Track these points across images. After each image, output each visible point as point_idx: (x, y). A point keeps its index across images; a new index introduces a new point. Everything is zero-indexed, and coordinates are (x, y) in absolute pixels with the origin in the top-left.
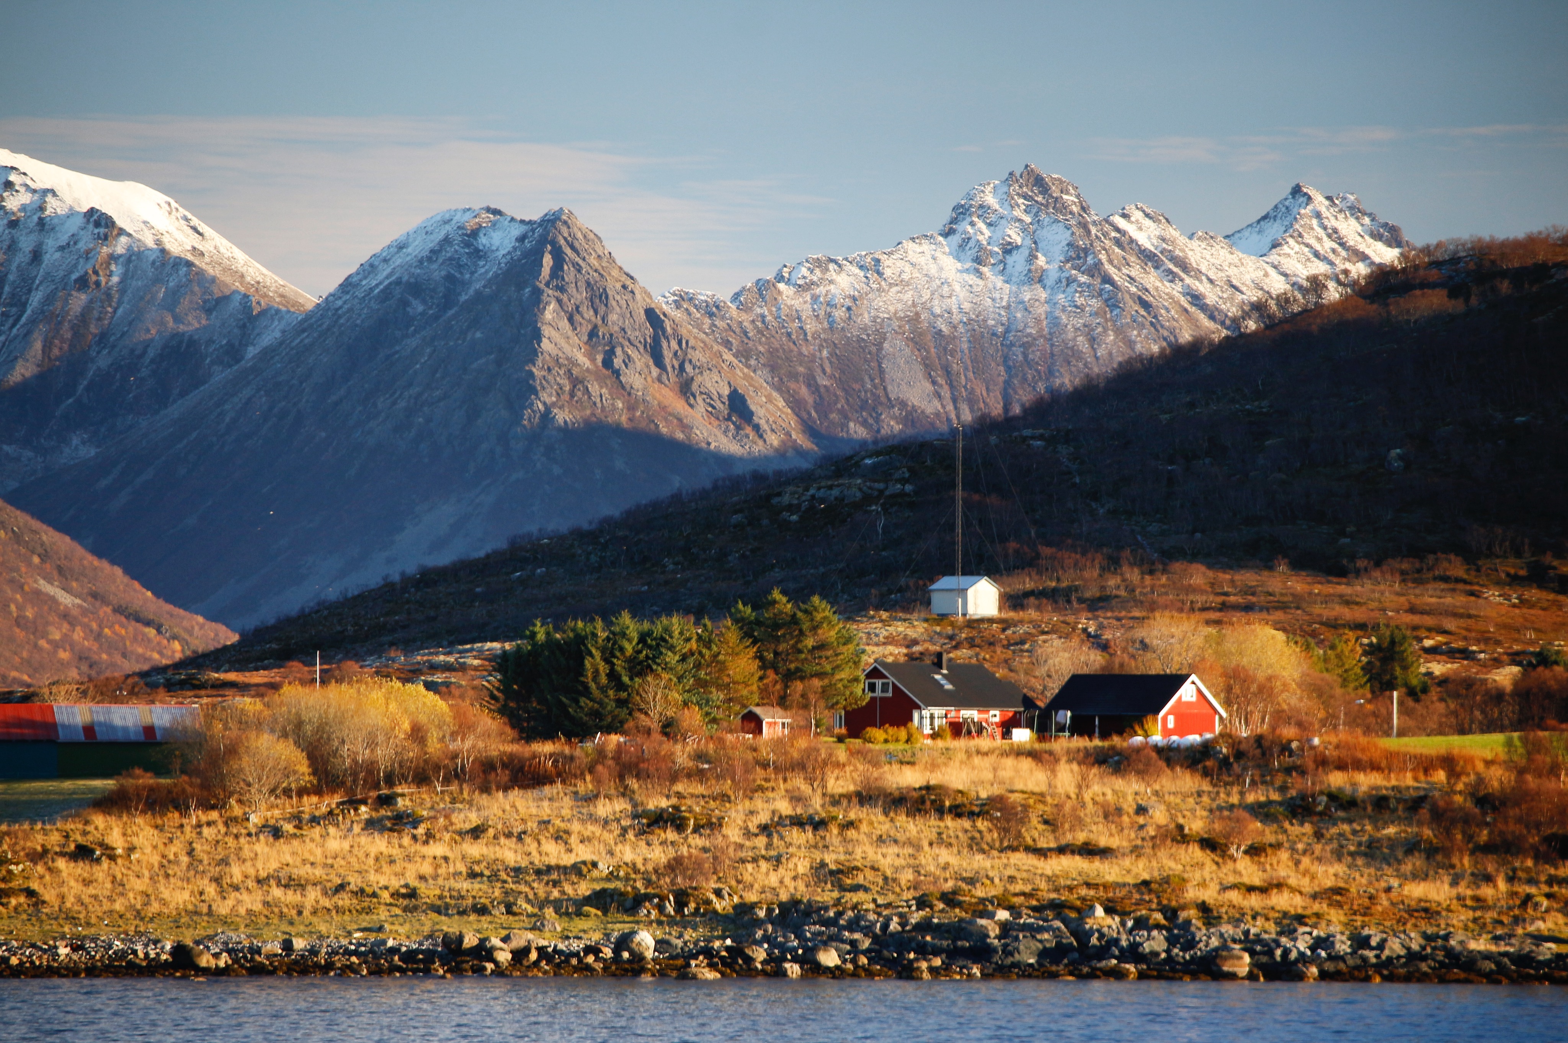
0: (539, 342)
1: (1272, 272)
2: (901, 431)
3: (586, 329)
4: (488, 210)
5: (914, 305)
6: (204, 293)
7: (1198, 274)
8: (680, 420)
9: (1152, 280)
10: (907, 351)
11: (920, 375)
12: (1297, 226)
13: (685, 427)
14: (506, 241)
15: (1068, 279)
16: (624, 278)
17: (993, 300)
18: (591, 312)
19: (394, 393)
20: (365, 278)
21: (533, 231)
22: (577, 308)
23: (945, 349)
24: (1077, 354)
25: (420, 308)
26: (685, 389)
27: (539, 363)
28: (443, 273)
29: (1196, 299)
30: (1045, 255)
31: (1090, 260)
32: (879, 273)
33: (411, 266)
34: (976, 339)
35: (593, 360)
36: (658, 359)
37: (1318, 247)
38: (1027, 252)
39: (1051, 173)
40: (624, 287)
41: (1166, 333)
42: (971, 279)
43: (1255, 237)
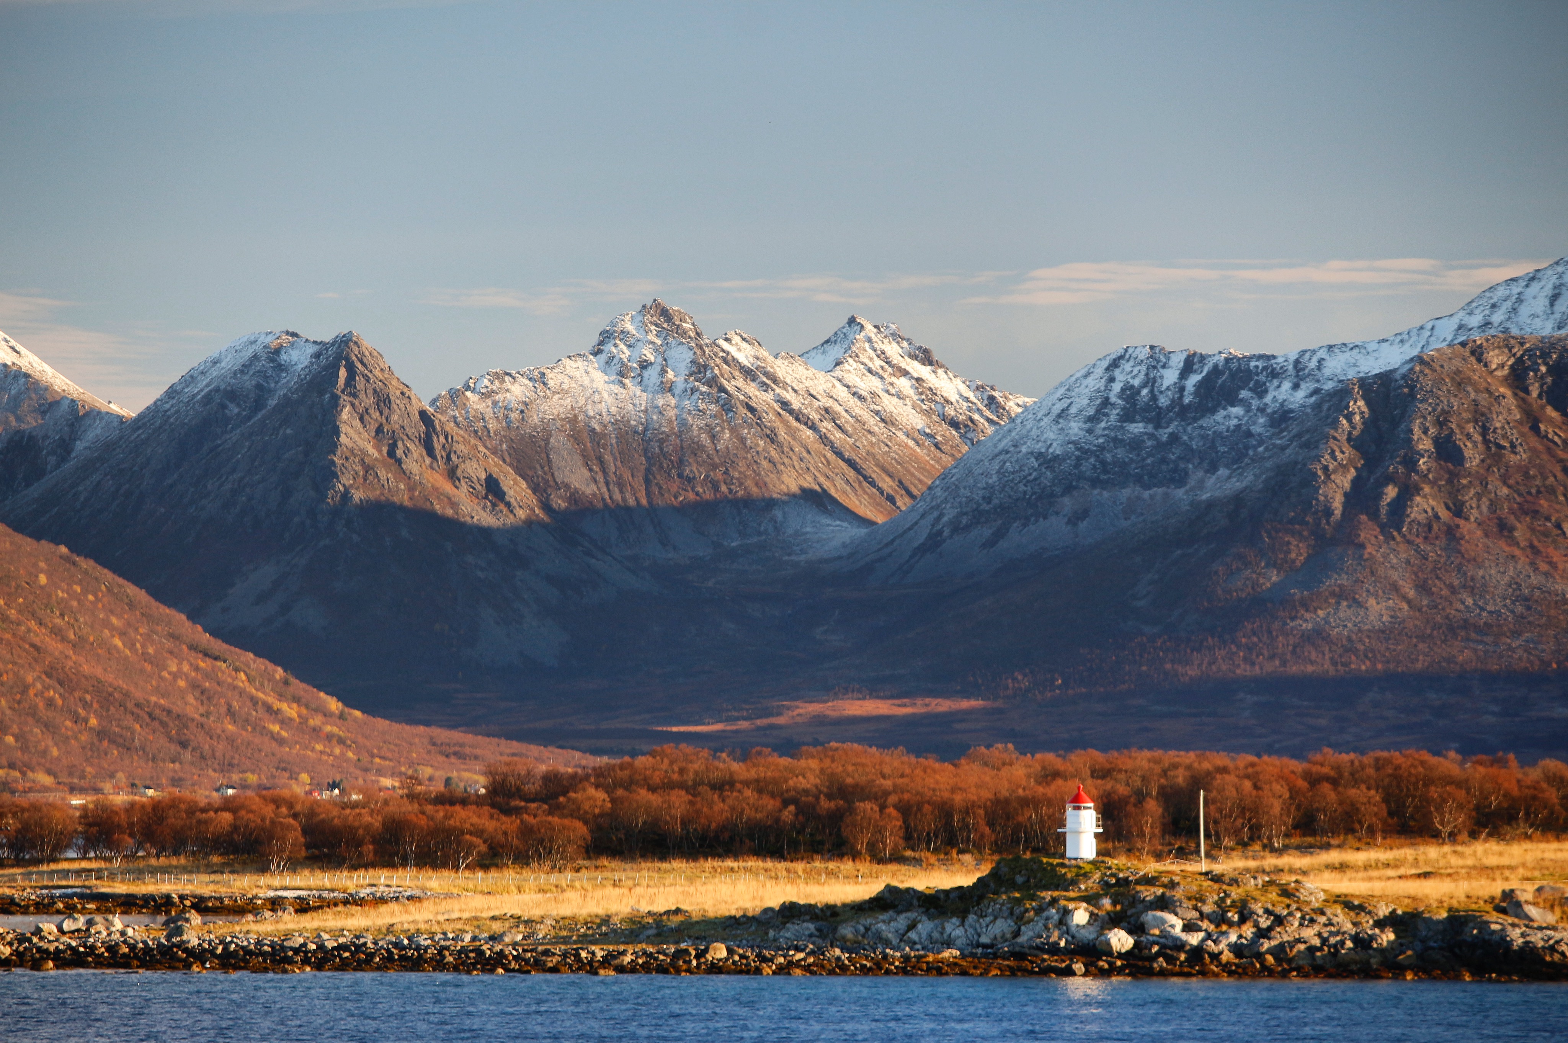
0: (338, 437)
1: (837, 384)
2: (567, 508)
3: (373, 427)
4: (287, 333)
5: (572, 408)
6: (39, 399)
7: (785, 385)
8: (449, 498)
9: (752, 389)
10: (569, 445)
11: (580, 463)
12: (854, 349)
13: (454, 505)
14: (302, 358)
15: (692, 389)
16: (402, 386)
17: (634, 405)
18: (378, 414)
19: (221, 477)
20: (187, 386)
21: (327, 349)
22: (367, 410)
23: (598, 443)
24: (701, 447)
25: (236, 410)
26: (452, 474)
27: (339, 453)
28: (254, 383)
29: (785, 404)
30: (673, 370)
31: (709, 374)
32: (545, 384)
33: (226, 377)
34: (622, 436)
35: (380, 451)
36: (430, 451)
37: (870, 365)
38: (659, 368)
39: (673, 307)
40: (402, 393)
41: (768, 432)
42: (616, 388)
43: (820, 357)
